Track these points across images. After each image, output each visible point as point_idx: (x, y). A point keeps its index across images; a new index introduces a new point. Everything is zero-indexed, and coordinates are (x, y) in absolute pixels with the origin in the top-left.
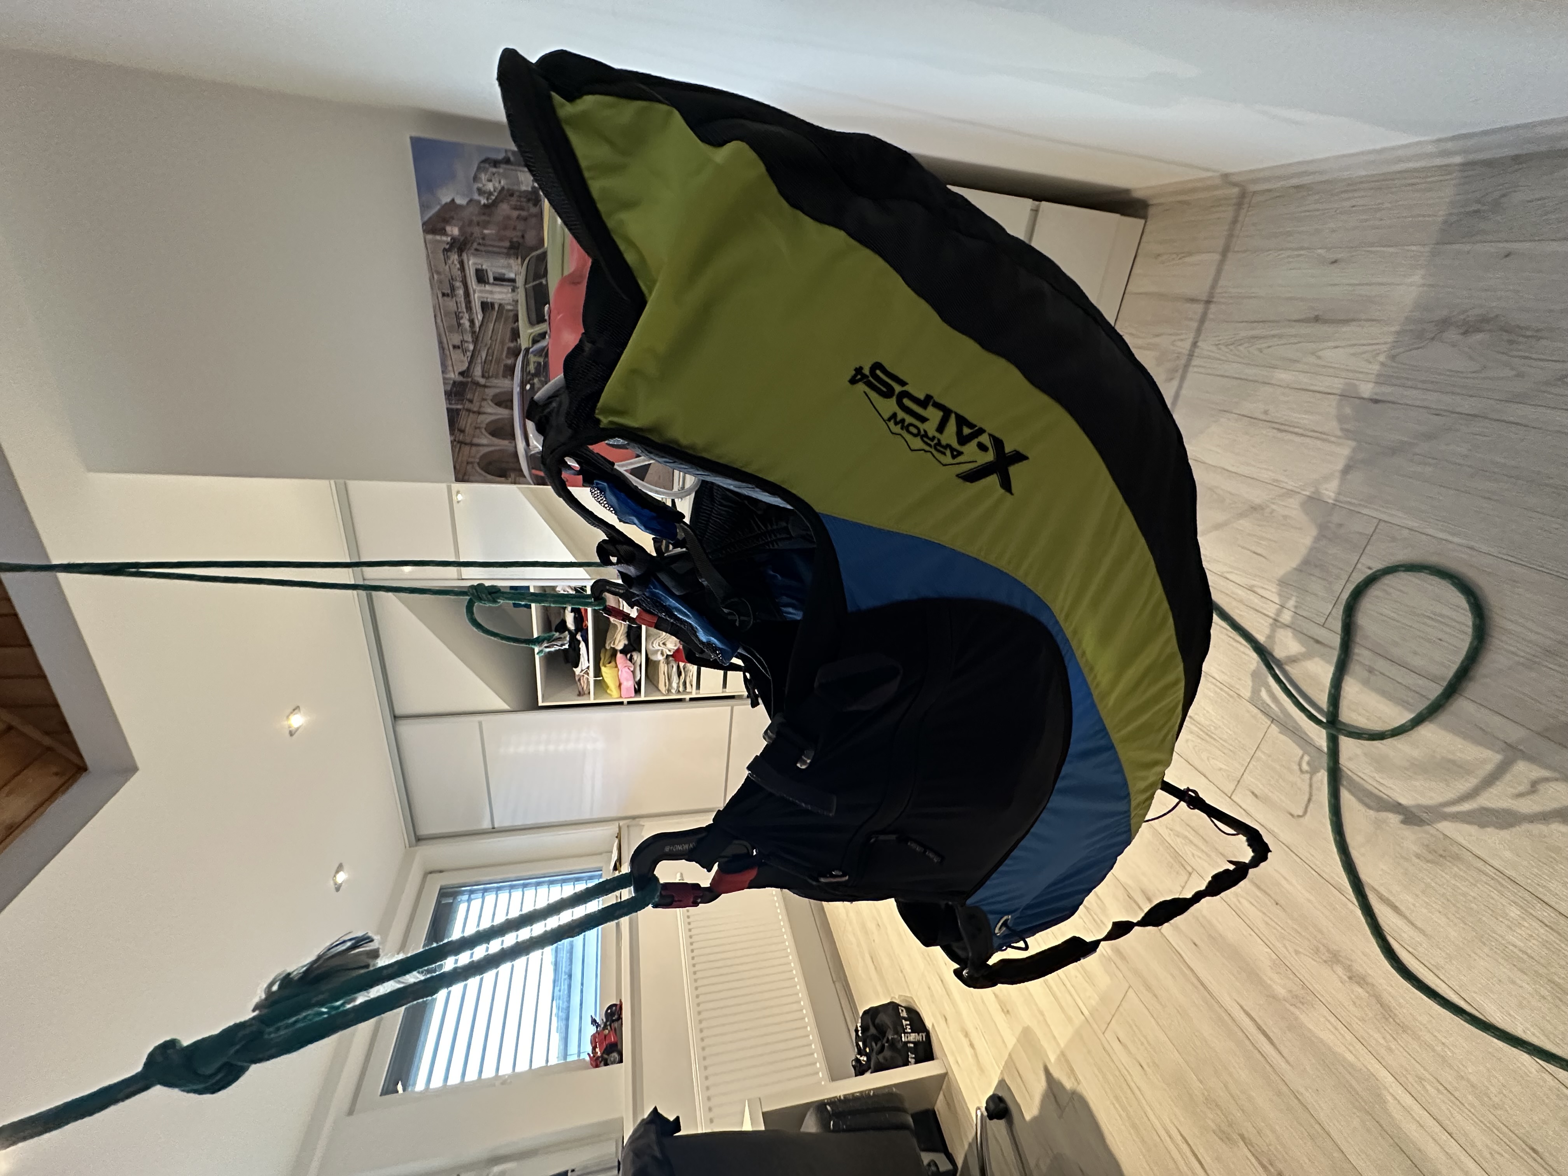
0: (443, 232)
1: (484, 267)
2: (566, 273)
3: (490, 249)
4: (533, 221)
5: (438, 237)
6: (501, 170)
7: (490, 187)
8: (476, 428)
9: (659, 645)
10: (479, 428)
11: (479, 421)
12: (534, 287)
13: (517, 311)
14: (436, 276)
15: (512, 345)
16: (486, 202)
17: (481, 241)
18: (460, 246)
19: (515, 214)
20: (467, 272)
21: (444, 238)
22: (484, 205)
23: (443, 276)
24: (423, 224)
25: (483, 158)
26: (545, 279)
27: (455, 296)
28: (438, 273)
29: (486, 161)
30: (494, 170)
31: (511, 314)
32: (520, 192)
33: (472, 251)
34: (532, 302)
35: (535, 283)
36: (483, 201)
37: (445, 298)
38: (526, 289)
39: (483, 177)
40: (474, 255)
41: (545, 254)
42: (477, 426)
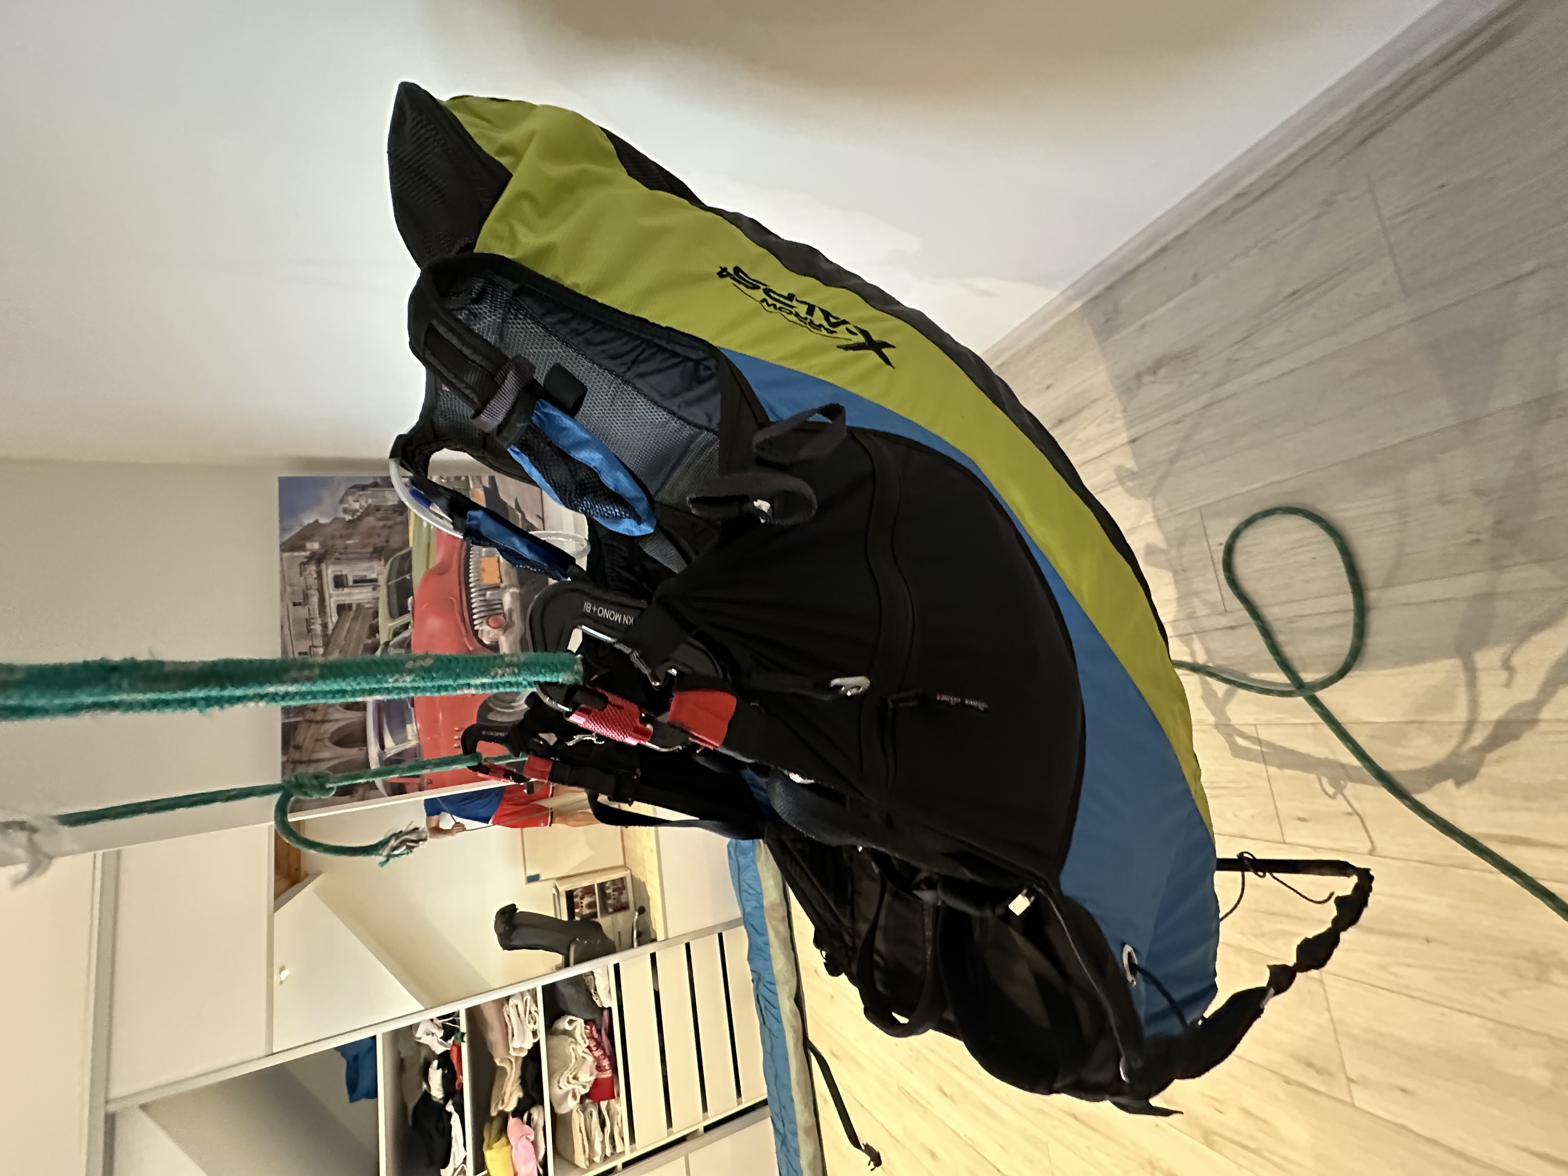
0: (303, 548)
1: (344, 573)
2: (431, 567)
3: (351, 556)
4: (399, 528)
5: (296, 554)
6: (369, 492)
7: (357, 506)
8: (317, 740)
9: (568, 1082)
10: (322, 740)
11: (322, 731)
12: (397, 583)
13: (378, 608)
14: (288, 589)
15: (369, 641)
16: (351, 518)
17: (343, 551)
18: (319, 558)
19: (382, 523)
20: (325, 580)
21: (303, 554)
22: (350, 521)
23: (296, 588)
24: (281, 546)
25: (352, 485)
26: (409, 574)
27: (308, 604)
28: (292, 585)
29: (354, 487)
30: (362, 493)
31: (371, 611)
32: (386, 506)
33: (332, 560)
34: (394, 598)
35: (398, 579)
36: (348, 517)
37: (298, 607)
38: (388, 587)
39: (350, 499)
40: (334, 563)
41: (409, 555)
42: (320, 737)
